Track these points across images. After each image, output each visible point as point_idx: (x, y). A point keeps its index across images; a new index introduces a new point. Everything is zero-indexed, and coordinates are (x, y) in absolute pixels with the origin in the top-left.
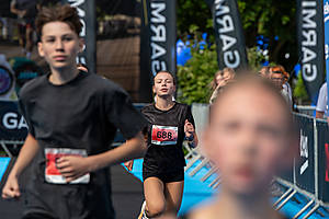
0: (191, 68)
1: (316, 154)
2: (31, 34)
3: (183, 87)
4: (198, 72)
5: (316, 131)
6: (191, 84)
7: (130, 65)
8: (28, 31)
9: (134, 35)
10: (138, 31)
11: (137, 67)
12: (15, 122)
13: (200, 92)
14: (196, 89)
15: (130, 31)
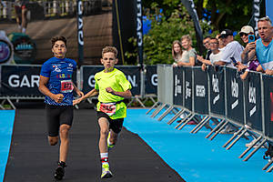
0: (153, 37)
1: (263, 100)
2: (26, 13)
3: (147, 51)
4: (159, 40)
5: (262, 83)
6: (154, 49)
7: (105, 35)
8: (23, 11)
9: (107, 12)
10: (111, 8)
11: (111, 37)
12: (18, 81)
13: (161, 55)
14: (157, 53)
15: (103, 9)
